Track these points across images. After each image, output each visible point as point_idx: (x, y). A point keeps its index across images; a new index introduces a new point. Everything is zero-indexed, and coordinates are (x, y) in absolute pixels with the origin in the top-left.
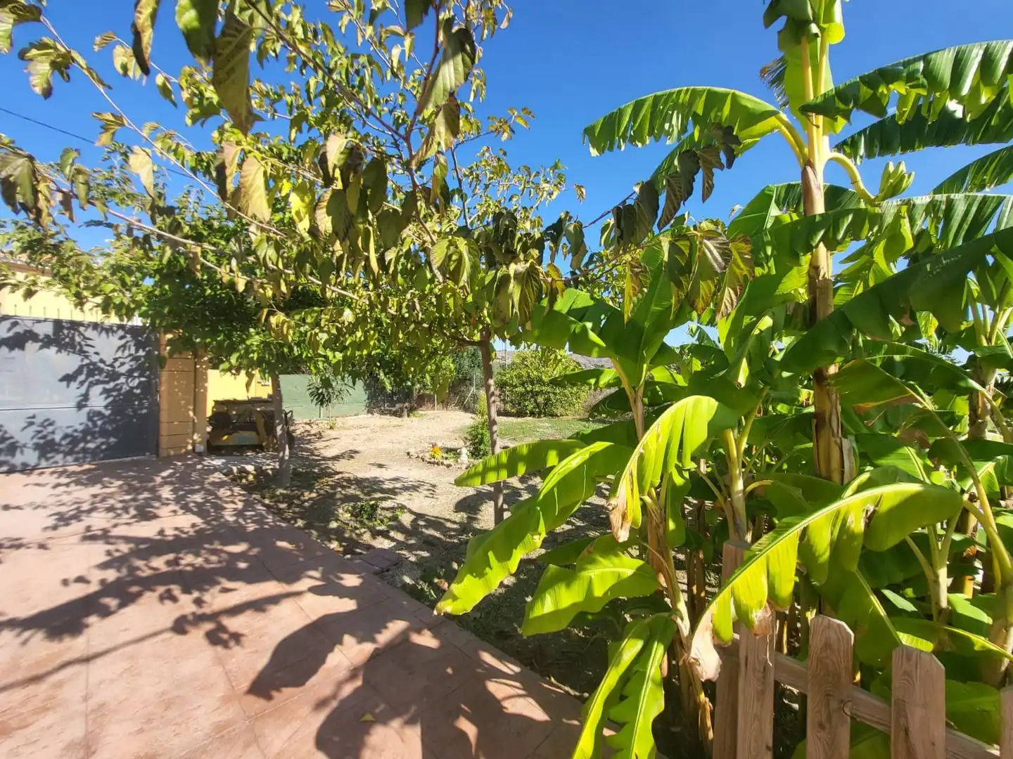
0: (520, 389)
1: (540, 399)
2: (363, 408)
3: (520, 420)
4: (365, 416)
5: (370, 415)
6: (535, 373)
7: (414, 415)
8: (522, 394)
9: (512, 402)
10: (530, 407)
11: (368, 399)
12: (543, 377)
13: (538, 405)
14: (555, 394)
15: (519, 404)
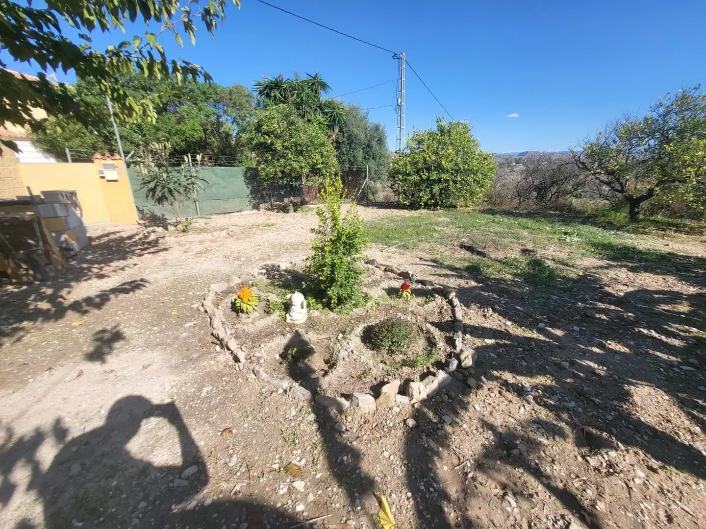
0: (415, 178)
1: (436, 189)
2: (248, 203)
3: (414, 213)
4: (250, 212)
5: (255, 211)
6: (433, 158)
7: (302, 210)
8: (416, 184)
9: (404, 192)
10: (425, 199)
11: (251, 194)
12: (443, 162)
13: (433, 196)
14: (455, 182)
15: (413, 195)
